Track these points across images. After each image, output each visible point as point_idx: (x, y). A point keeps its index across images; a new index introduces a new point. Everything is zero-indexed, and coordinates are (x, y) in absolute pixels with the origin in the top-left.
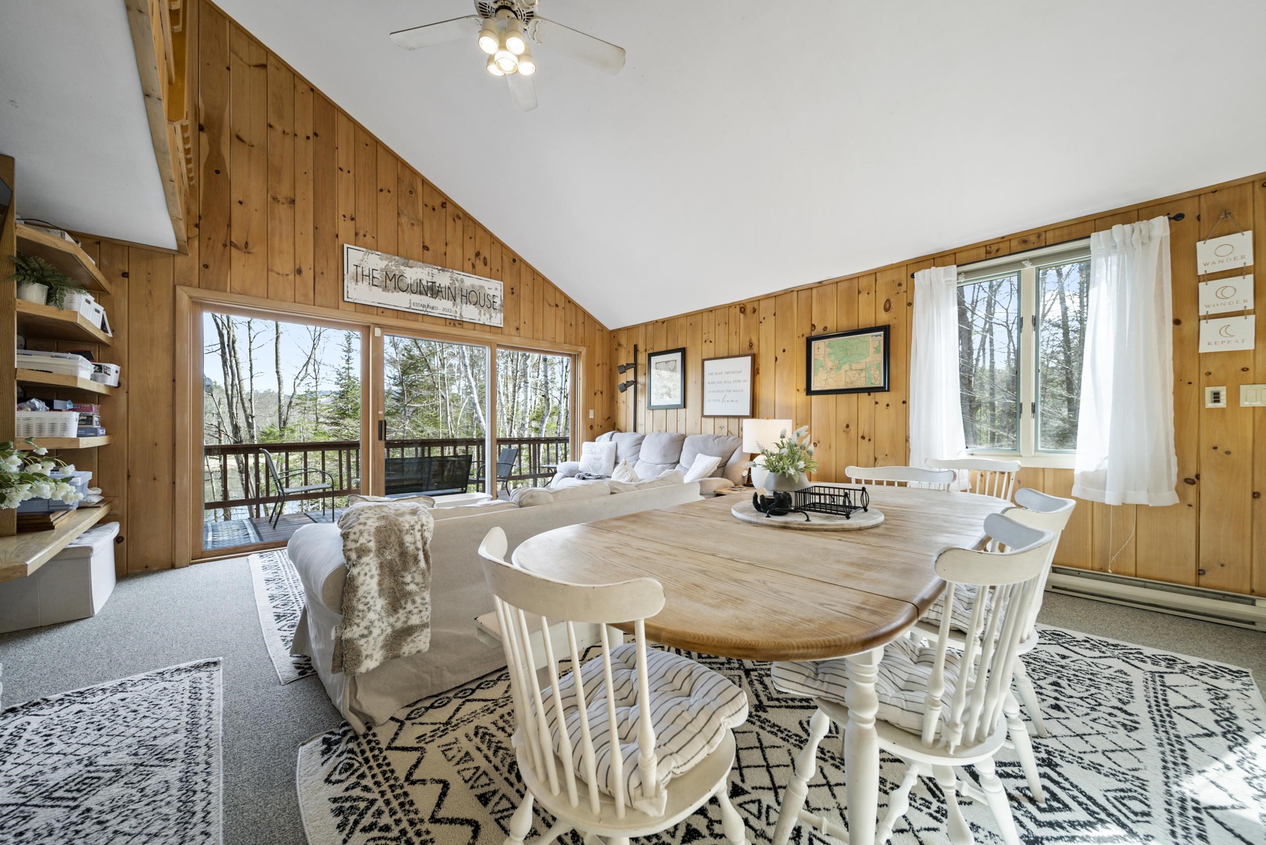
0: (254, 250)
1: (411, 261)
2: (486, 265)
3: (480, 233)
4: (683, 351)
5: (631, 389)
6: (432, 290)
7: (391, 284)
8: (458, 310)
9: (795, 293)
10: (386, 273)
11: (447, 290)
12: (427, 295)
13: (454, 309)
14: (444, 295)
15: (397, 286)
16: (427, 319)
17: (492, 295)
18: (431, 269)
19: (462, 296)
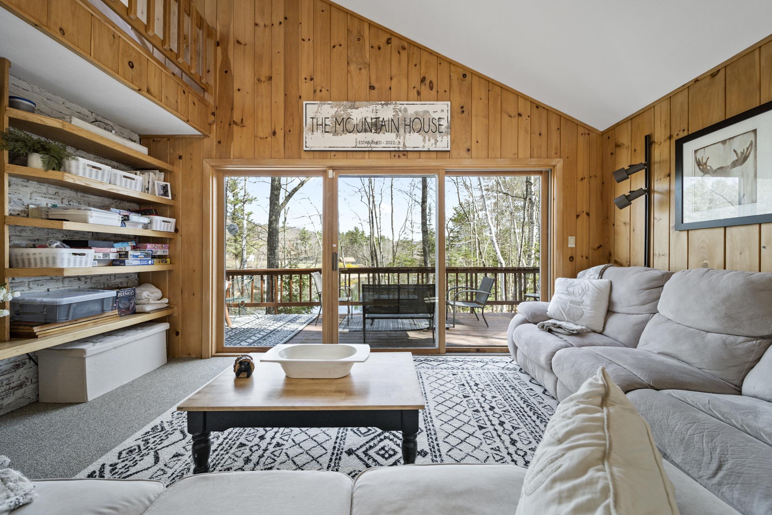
0: (246, 124)
1: (357, 103)
2: (431, 88)
3: (425, 55)
6: (376, 126)
7: (340, 128)
8: (401, 140)
10: (336, 119)
11: (390, 123)
12: (371, 132)
13: (396, 141)
14: (387, 128)
15: (345, 129)
16: (372, 155)
17: (437, 118)
18: (374, 106)
19: (405, 125)
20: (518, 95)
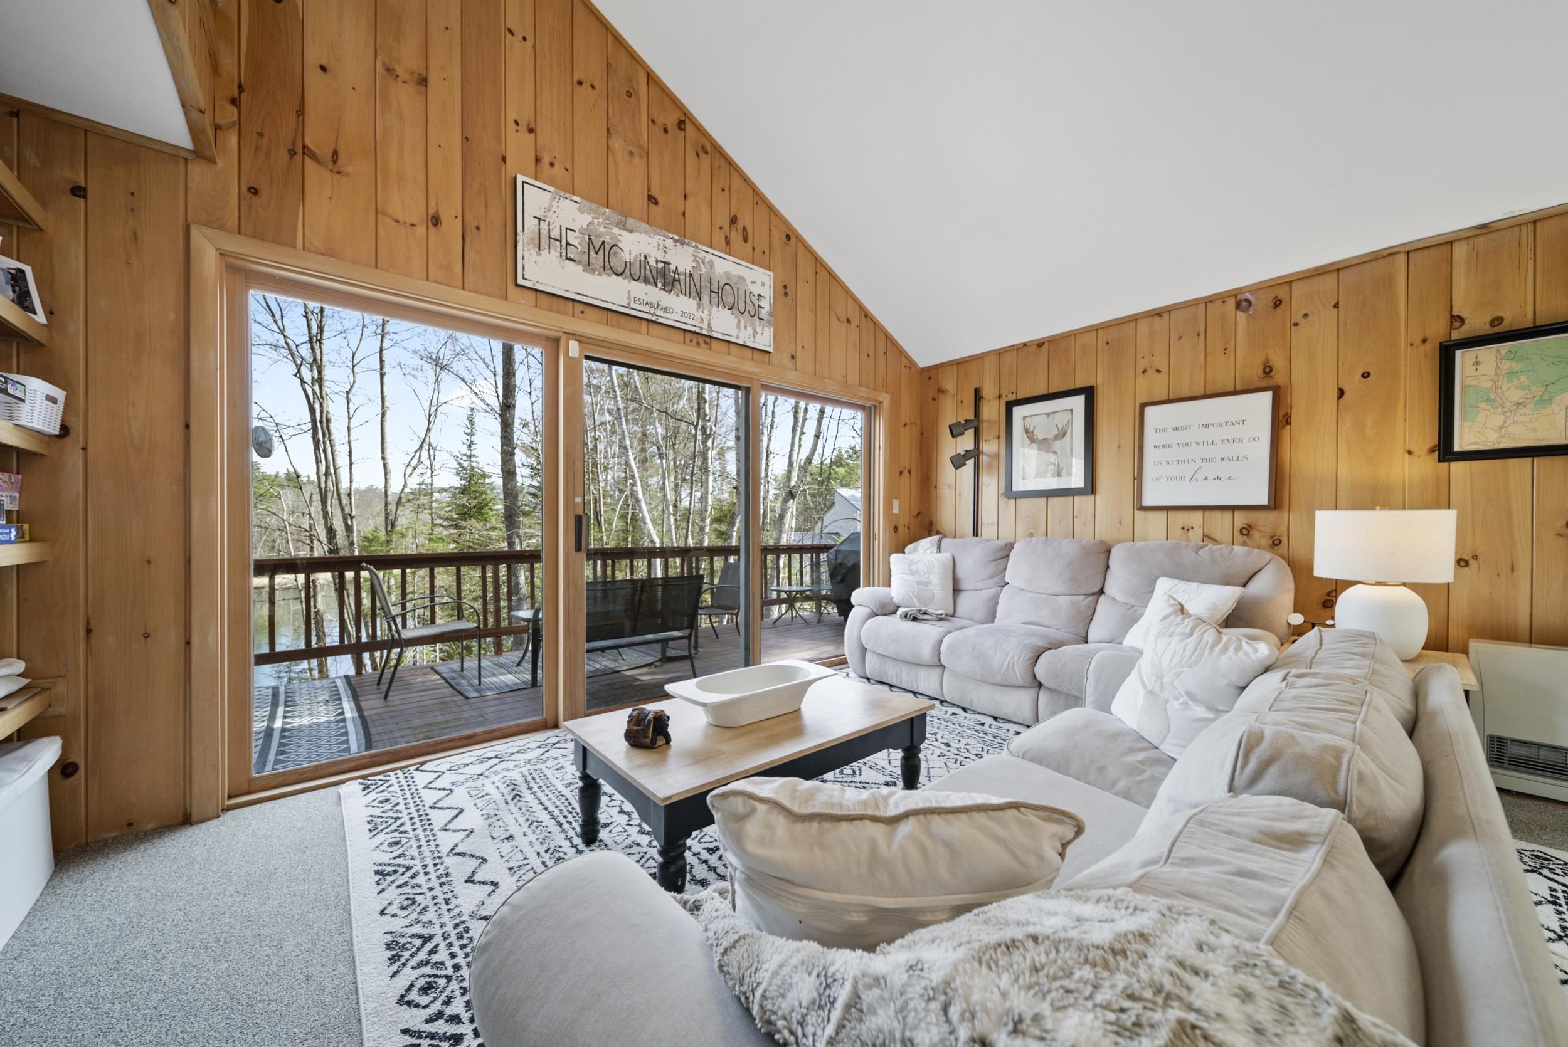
0: (350, 169)
1: (631, 221)
2: (746, 241)
3: (737, 182)
4: (1089, 393)
5: (970, 463)
6: (664, 276)
7: (597, 260)
8: (705, 316)
9: (1402, 258)
10: (589, 239)
11: (688, 279)
12: (656, 286)
13: (698, 314)
14: (683, 288)
15: (607, 264)
16: (654, 329)
17: (756, 294)
18: (662, 238)
19: (711, 291)
20: (848, 292)
